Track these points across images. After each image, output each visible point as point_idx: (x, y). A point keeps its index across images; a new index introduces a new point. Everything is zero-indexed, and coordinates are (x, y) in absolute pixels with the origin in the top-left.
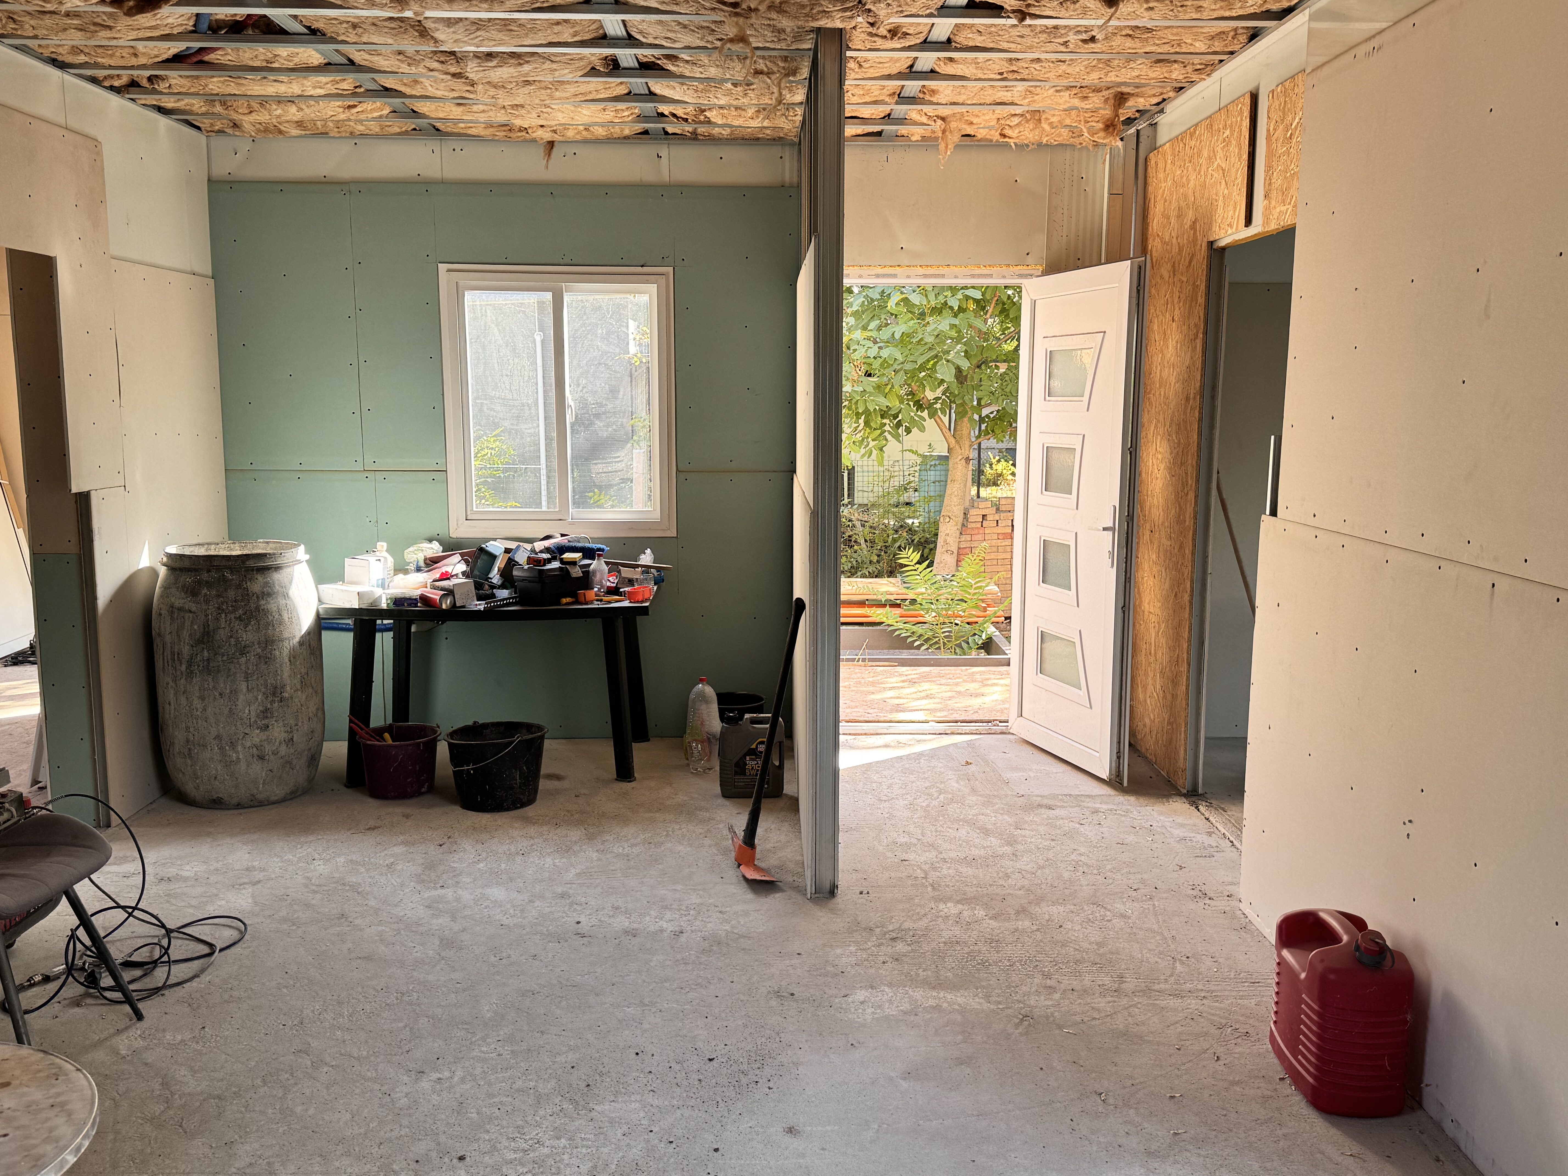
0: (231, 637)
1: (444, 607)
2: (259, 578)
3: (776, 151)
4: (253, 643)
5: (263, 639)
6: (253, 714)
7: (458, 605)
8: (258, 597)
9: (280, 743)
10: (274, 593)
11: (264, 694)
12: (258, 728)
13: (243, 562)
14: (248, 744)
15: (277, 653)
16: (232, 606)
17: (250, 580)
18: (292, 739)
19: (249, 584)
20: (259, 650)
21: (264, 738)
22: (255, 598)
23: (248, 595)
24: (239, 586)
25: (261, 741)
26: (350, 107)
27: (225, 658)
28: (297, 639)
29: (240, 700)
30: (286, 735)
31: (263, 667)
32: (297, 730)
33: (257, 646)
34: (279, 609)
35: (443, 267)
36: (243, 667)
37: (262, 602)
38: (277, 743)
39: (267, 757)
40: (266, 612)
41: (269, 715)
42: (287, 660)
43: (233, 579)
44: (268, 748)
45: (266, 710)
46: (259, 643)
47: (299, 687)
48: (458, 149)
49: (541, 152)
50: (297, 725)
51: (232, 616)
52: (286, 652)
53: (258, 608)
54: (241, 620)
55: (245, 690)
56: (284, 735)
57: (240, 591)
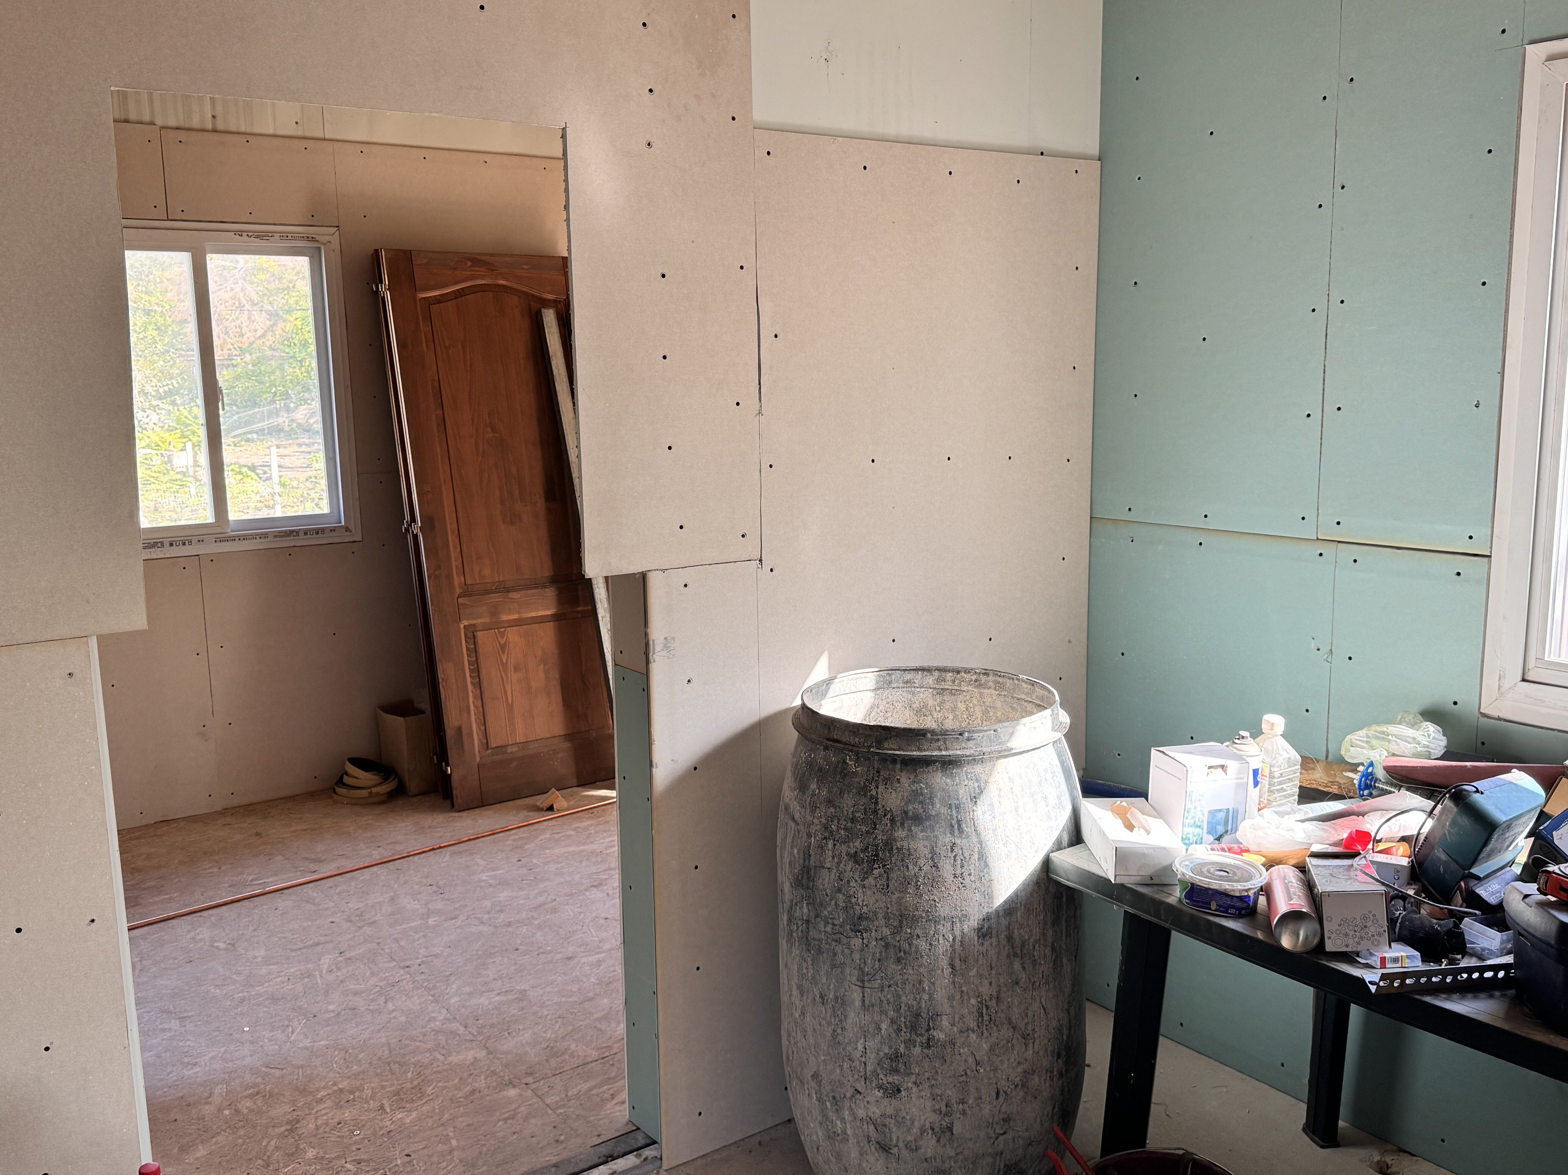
0: (839, 890)
2: (904, 780)
4: (875, 913)
5: (894, 909)
6: (872, 1057)
7: (1327, 947)
8: (892, 821)
9: (923, 1131)
10: (929, 817)
11: (893, 1022)
12: (880, 1087)
13: (879, 743)
14: (861, 1113)
15: (923, 944)
16: (846, 829)
17: (886, 781)
18: (950, 1129)
19: (881, 788)
20: (886, 932)
21: (889, 1111)
22: (886, 821)
23: (875, 812)
24: (863, 791)
25: (883, 1116)
27: (829, 928)
28: (974, 922)
29: (850, 1021)
30: (934, 1117)
31: (893, 967)
32: (964, 1113)
33: (882, 922)
34: (933, 852)
35: (1536, 53)
36: (856, 956)
37: (900, 833)
38: (915, 1131)
39: (895, 1151)
40: (906, 855)
41: (901, 1067)
42: (944, 963)
44: (896, 1134)
45: (896, 1057)
46: (887, 917)
47: (973, 1024)
50: (962, 1102)
51: (844, 849)
52: (942, 946)
53: (889, 844)
54: (856, 862)
55: (858, 1003)
56: (930, 1118)
57: (863, 800)
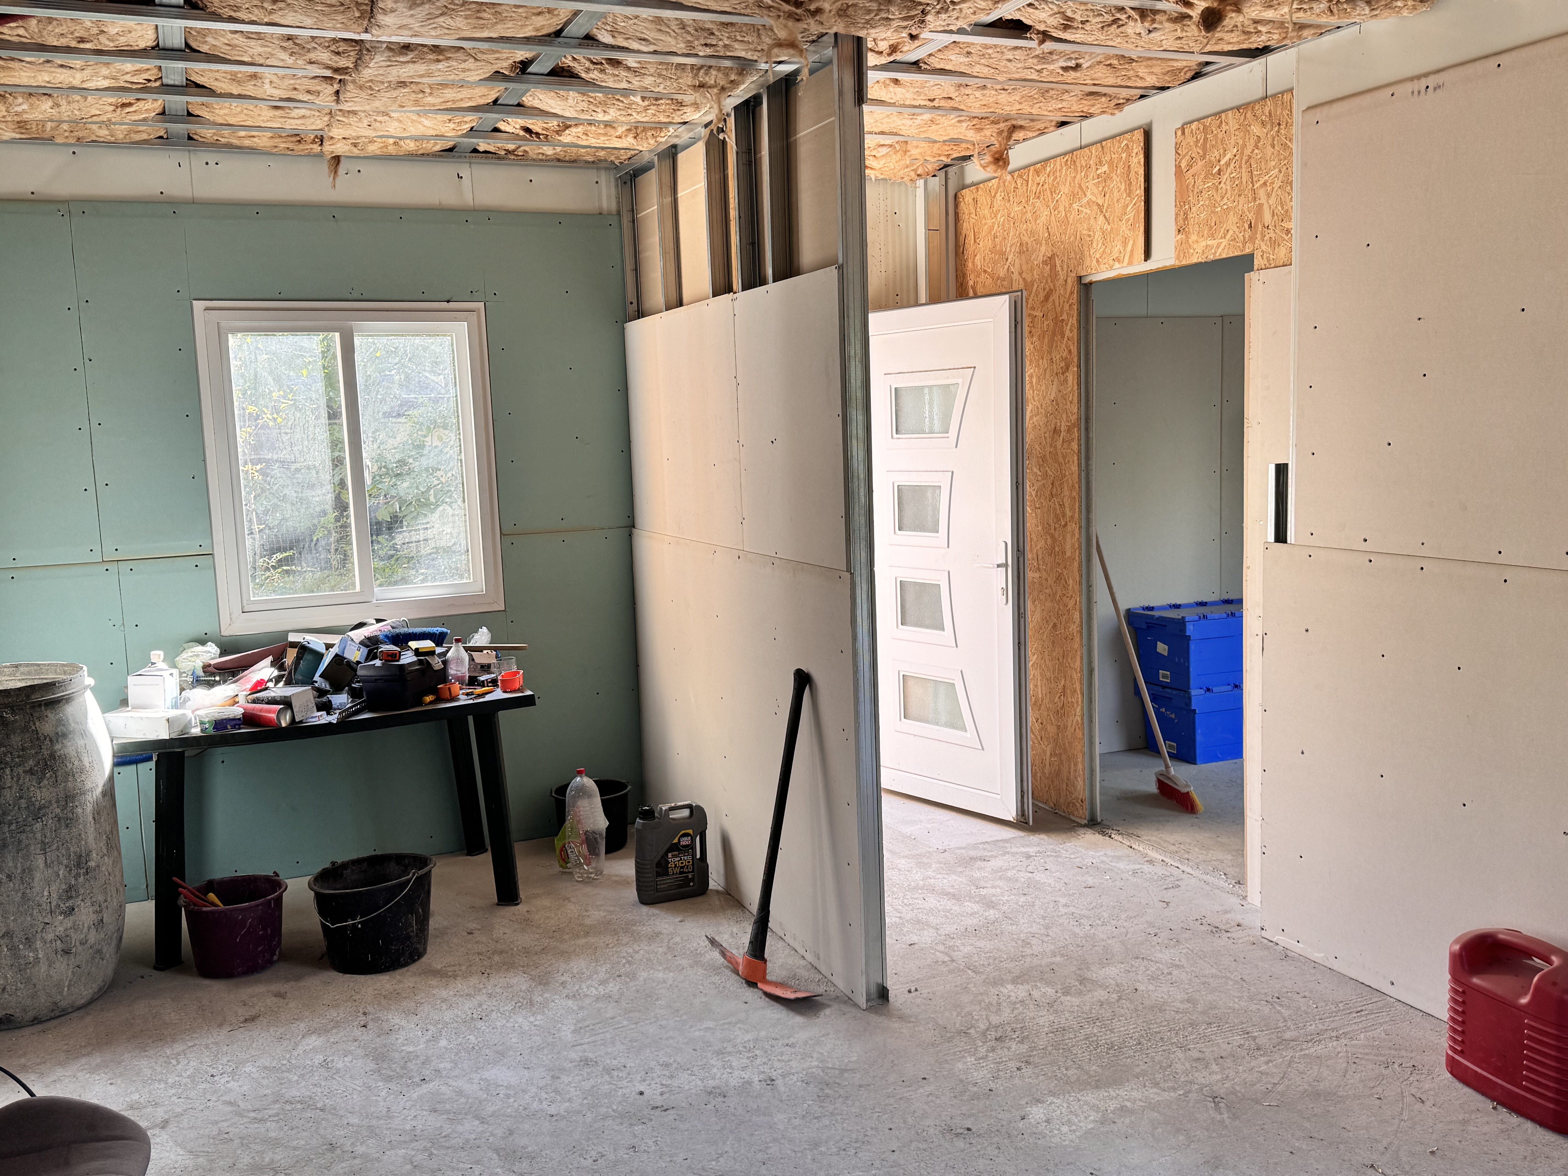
0: (21, 798)
1: (284, 725)
2: (49, 715)
3: (591, 175)
4: (50, 802)
5: (62, 795)
6: (55, 896)
7: (297, 720)
8: (51, 740)
9: (89, 928)
10: (70, 732)
11: (66, 867)
12: (61, 913)
13: (28, 697)
14: (50, 936)
15: (79, 810)
16: (19, 757)
17: (39, 718)
18: (102, 920)
19: (37, 724)
20: (58, 811)
21: (69, 925)
22: (47, 742)
23: (38, 739)
24: (25, 729)
25: (66, 930)
26: (124, 105)
27: (13, 827)
28: (99, 790)
29: (36, 880)
30: (95, 916)
31: (64, 831)
32: (107, 908)
33: (55, 805)
34: (77, 752)
35: (198, 305)
36: (38, 835)
37: (57, 747)
38: (85, 930)
39: (74, 950)
40: (64, 759)
41: (74, 894)
42: (91, 819)
43: (16, 721)
44: (75, 937)
45: (70, 887)
46: (58, 802)
47: (105, 852)
48: (212, 163)
49: (324, 168)
50: (106, 901)
51: (21, 770)
52: (89, 808)
53: (52, 756)
54: (32, 774)
55: (42, 866)
56: (94, 917)
57: (27, 735)
